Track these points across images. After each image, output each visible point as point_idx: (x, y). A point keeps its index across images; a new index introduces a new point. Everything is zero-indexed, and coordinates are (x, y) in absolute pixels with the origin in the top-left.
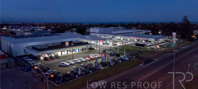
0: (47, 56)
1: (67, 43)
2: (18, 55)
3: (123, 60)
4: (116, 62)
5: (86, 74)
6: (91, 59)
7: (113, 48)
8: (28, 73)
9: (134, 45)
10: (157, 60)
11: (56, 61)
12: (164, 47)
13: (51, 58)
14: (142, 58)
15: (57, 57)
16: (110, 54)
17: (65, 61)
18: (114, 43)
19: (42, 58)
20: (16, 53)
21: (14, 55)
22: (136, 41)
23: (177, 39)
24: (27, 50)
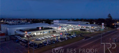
1: (40, 28)
2: (11, 35)
3: (73, 37)
5: (51, 44)
6: (54, 37)
7: (67, 31)
8: (17, 44)
9: (80, 30)
10: (92, 37)
12: (97, 31)
13: (31, 36)
14: (84, 36)
15: (34, 36)
16: (65, 35)
17: (39, 38)
18: (68, 29)
19: (25, 36)
20: (10, 34)
21: (9, 34)
22: (80, 27)
23: (104, 27)
24: (17, 32)
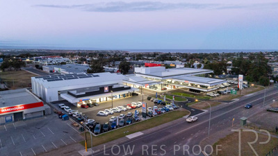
0: (84, 103)
3: (168, 110)
4: (159, 113)
5: (125, 124)
6: (133, 108)
7: (161, 94)
8: (65, 122)
9: (188, 91)
10: (206, 111)
11: (94, 108)
13: (89, 105)
14: (190, 109)
15: (94, 104)
16: (155, 103)
17: (103, 110)
19: (79, 105)
20: (50, 98)
21: (48, 100)
22: (190, 85)
24: (62, 96)
